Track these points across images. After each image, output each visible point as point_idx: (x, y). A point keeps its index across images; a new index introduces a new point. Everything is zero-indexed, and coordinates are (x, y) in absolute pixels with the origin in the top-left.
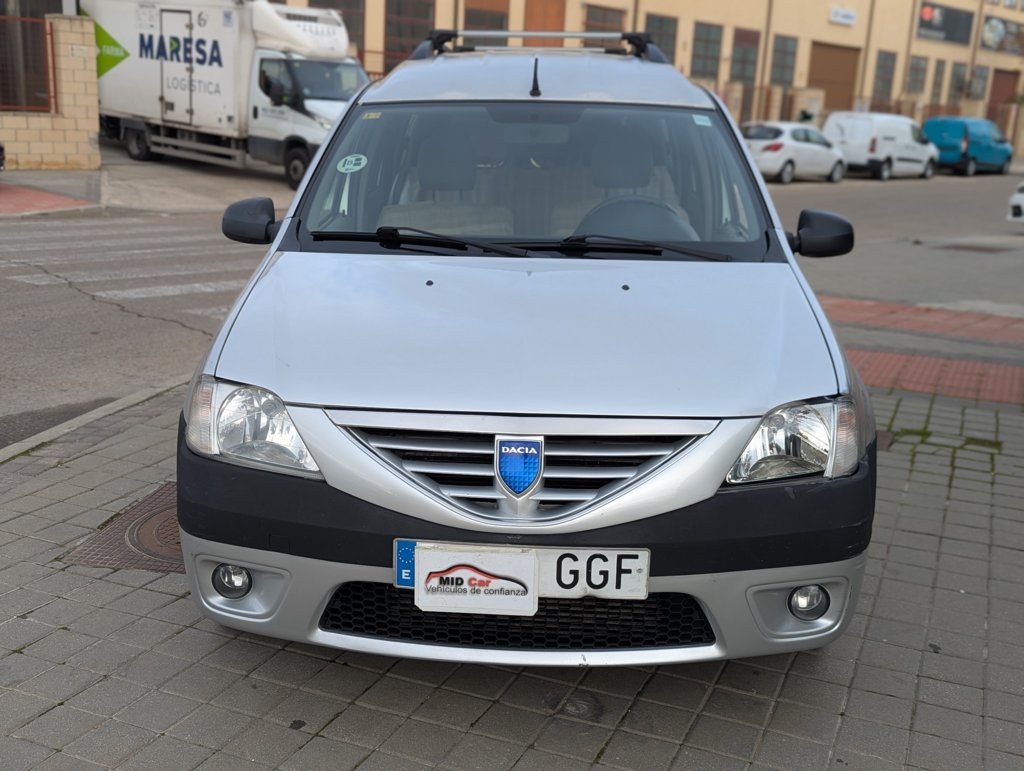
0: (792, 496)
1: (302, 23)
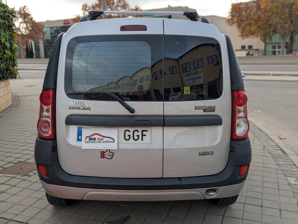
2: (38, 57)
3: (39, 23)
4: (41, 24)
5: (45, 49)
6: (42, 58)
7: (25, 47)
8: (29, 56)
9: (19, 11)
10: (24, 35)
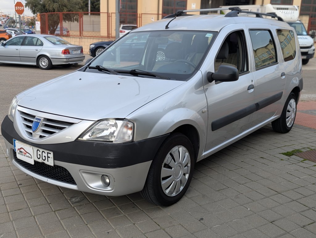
0: (94, 146)
1: (281, 11)
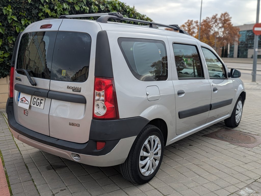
2: (232, 57)
3: (236, 27)
4: (237, 28)
5: (238, 50)
6: (235, 58)
7: (221, 48)
8: (224, 56)
9: (220, 18)
10: (221, 37)
